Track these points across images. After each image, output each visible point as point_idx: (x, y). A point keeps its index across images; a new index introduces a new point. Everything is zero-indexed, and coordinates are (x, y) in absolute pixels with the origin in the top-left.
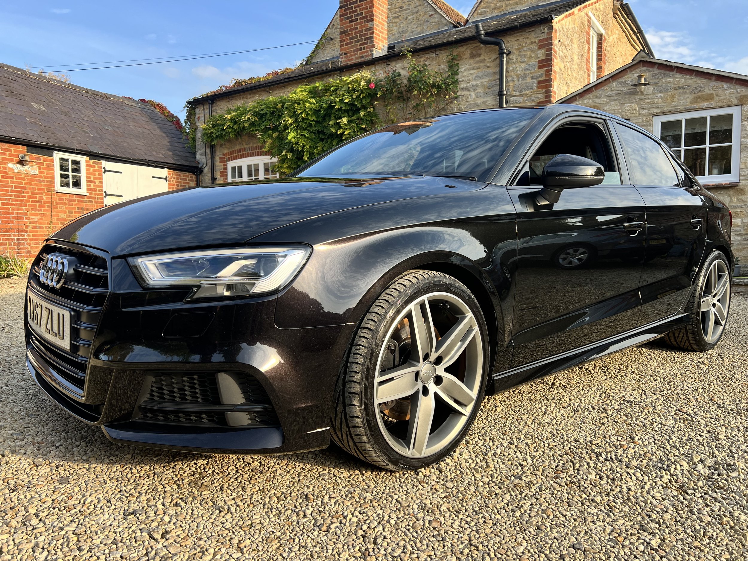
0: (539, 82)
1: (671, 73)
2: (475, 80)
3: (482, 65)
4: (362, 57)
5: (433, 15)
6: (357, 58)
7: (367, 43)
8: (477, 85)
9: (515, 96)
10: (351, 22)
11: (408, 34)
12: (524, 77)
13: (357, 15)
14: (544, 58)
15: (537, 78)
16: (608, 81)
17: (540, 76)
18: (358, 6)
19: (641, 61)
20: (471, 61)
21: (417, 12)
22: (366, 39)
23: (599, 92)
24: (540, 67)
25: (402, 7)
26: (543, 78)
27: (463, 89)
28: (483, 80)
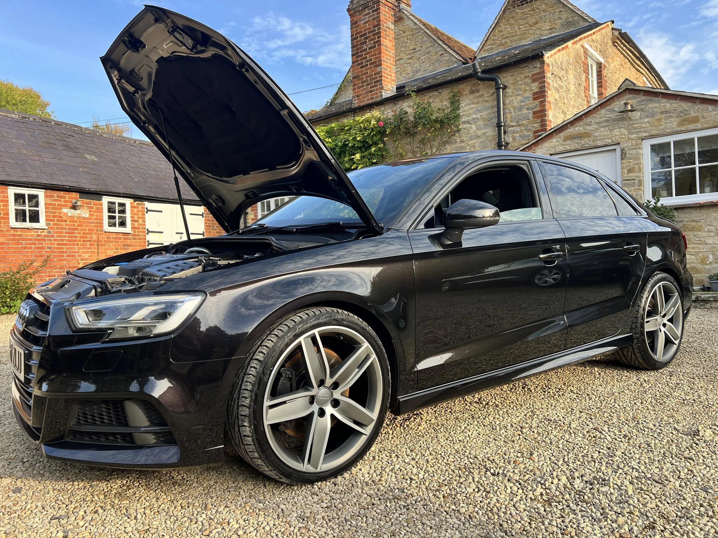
0: (534, 113)
1: (656, 99)
2: (475, 113)
3: (481, 99)
4: (373, 98)
5: (443, 54)
6: (368, 100)
7: (376, 86)
8: (477, 118)
9: (512, 126)
10: (362, 67)
11: (421, 72)
12: (520, 108)
13: (367, 61)
14: (538, 90)
15: (532, 109)
16: (596, 109)
17: (535, 108)
18: (368, 53)
19: (627, 89)
20: (471, 97)
21: (428, 53)
22: (375, 82)
23: (588, 120)
24: (534, 99)
25: (415, 49)
26: (538, 109)
27: (464, 122)
28: (483, 114)
